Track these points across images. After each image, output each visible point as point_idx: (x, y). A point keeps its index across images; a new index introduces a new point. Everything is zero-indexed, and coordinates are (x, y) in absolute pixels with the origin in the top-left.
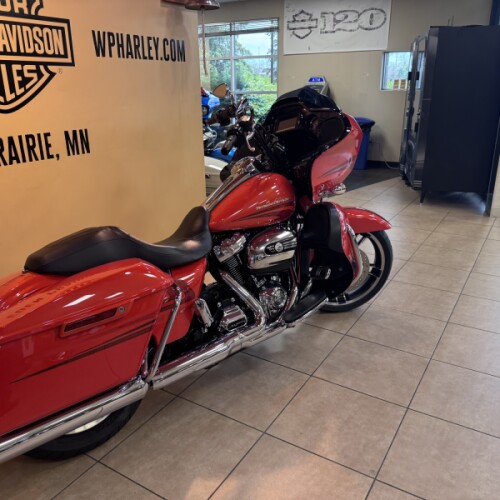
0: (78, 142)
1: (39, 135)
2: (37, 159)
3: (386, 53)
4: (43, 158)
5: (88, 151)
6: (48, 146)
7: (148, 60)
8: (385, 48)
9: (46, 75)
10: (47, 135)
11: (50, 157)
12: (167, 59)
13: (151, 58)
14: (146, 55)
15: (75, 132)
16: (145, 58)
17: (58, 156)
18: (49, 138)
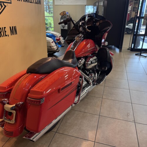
0: (14, 30)
1: (2, 28)
2: (2, 37)
3: (86, 5)
4: (4, 36)
5: (17, 34)
6: (5, 32)
7: (31, 3)
8: (86, 4)
9: (4, 6)
10: (5, 28)
11: (6, 36)
12: (36, 3)
13: (32, 3)
14: (31, 1)
15: (12, 27)
16: (30, 2)
17: (8, 35)
18: (5, 29)
